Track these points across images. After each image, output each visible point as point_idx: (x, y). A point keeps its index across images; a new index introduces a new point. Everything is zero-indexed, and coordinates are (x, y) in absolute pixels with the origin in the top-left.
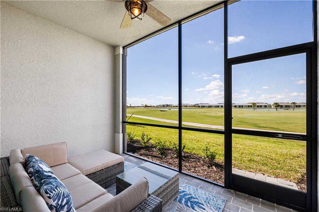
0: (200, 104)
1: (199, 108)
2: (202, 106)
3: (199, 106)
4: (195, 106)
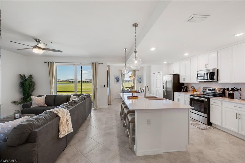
0: (71, 80)
1: (70, 83)
2: (72, 81)
3: (70, 82)
4: (66, 81)
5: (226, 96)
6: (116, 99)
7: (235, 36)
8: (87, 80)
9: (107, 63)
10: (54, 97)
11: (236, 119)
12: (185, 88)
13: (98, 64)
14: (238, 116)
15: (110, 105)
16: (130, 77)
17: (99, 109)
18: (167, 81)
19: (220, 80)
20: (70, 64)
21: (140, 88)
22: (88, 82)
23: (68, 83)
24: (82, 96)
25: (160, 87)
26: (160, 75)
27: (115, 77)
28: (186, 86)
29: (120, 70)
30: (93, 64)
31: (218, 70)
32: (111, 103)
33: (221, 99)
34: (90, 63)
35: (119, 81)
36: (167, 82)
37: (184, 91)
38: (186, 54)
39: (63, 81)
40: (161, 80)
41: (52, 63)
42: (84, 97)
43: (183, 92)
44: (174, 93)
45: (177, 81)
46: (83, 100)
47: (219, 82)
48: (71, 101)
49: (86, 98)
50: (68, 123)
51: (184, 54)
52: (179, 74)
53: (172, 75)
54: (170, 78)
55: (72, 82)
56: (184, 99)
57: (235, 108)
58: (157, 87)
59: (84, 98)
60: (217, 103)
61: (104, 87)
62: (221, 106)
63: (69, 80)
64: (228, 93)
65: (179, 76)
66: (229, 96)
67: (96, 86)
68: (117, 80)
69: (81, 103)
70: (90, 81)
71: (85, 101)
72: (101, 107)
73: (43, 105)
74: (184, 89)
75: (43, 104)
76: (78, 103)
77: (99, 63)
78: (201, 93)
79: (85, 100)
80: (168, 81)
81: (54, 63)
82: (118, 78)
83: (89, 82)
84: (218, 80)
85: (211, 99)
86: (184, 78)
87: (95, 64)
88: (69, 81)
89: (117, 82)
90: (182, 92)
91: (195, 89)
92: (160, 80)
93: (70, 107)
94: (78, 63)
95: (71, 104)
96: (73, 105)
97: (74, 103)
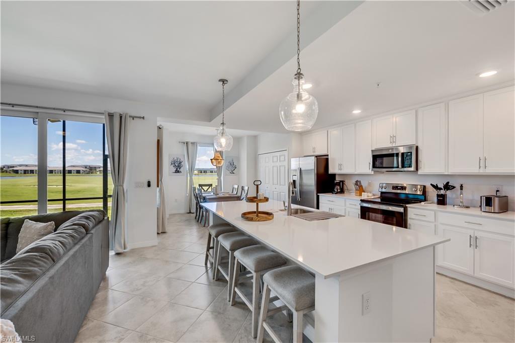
3: (16, 172)
5: (430, 201)
6: (174, 215)
7: (481, 76)
8: (74, 166)
9: (158, 118)
11: (470, 247)
12: (339, 185)
13: (129, 119)
14: (474, 242)
15: (164, 235)
16: (211, 160)
17: (133, 251)
18: (302, 169)
19: (423, 167)
20: (15, 108)
21: (236, 186)
22: (78, 172)
24: (74, 219)
25: (282, 183)
26: (282, 158)
27: (171, 159)
28: (343, 182)
29: (186, 141)
30: (111, 116)
31: (417, 148)
32: (167, 230)
33: (423, 206)
34: (102, 114)
35: (181, 170)
36: (303, 172)
37: (339, 190)
38: (357, 112)
40: (285, 168)
42: (83, 226)
43: (337, 193)
44: (319, 196)
45: (322, 170)
46: (83, 238)
47: (420, 172)
48: (19, 255)
49: (93, 227)
51: (352, 111)
52: (328, 155)
53: (316, 156)
54: (310, 164)
55: (23, 172)
56: (345, 209)
57: (466, 225)
58: (275, 182)
59: (84, 230)
60: (425, 216)
61: (149, 185)
62: (434, 221)
63: (14, 167)
64: (437, 195)
65: (327, 159)
66: (438, 200)
67: (123, 183)
68: (178, 167)
69: (76, 252)
70: (84, 169)
71: (89, 239)
72: (138, 244)
74: (339, 187)
76: (60, 257)
77: (133, 114)
78: (374, 195)
79: (89, 236)
80: (304, 170)
82: (180, 163)
83: (81, 172)
84: (417, 169)
85: (410, 207)
86: (341, 165)
87: (119, 119)
88: (11, 169)
89: (177, 171)
90: (335, 193)
91: (362, 186)
92: (282, 168)
93: (20, 288)
94: (54, 109)
95: (24, 269)
96: (38, 274)
97: (42, 261)
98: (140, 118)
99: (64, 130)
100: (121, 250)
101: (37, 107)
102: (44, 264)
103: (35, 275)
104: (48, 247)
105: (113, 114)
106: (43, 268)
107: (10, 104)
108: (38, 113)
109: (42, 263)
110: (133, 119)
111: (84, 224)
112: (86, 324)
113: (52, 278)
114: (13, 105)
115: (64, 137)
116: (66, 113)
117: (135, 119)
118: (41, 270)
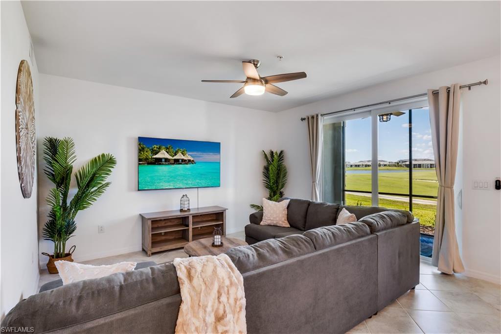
10: (306, 205)
13: (460, 92)
20: (357, 111)
23: (402, 168)
30: (436, 94)
34: (426, 94)
39: (391, 165)
41: (315, 117)
42: (370, 224)
46: (362, 237)
50: (225, 329)
59: (367, 229)
61: (498, 186)
73: (281, 223)
75: (280, 220)
77: (468, 83)
81: (320, 117)
93: (274, 258)
94: (380, 103)
95: (288, 246)
96: (294, 254)
97: (304, 244)
98: (480, 83)
99: (410, 122)
100: (446, 271)
101: (368, 106)
102: (305, 248)
103: (292, 254)
104: (316, 235)
105: (438, 90)
106: (301, 251)
107: (351, 109)
108: (370, 111)
109: (303, 246)
110: (470, 89)
111: (372, 223)
112: (361, 330)
113: (302, 261)
114: (354, 109)
115: (410, 129)
116: (392, 104)
117: (471, 87)
118: (299, 251)
